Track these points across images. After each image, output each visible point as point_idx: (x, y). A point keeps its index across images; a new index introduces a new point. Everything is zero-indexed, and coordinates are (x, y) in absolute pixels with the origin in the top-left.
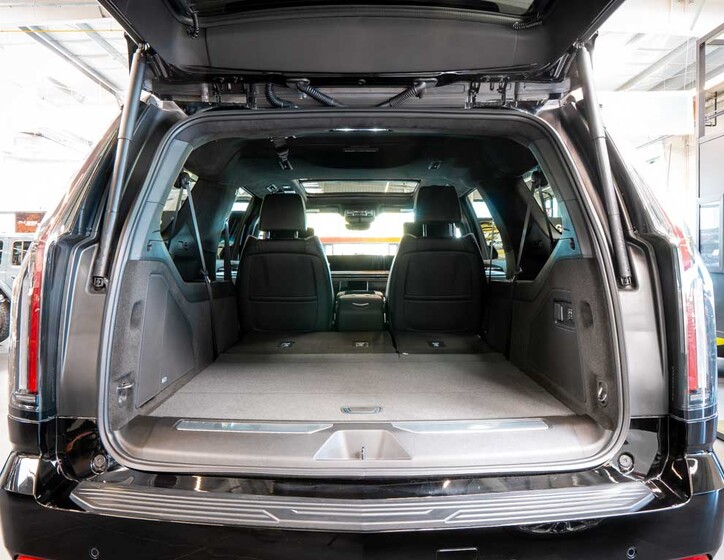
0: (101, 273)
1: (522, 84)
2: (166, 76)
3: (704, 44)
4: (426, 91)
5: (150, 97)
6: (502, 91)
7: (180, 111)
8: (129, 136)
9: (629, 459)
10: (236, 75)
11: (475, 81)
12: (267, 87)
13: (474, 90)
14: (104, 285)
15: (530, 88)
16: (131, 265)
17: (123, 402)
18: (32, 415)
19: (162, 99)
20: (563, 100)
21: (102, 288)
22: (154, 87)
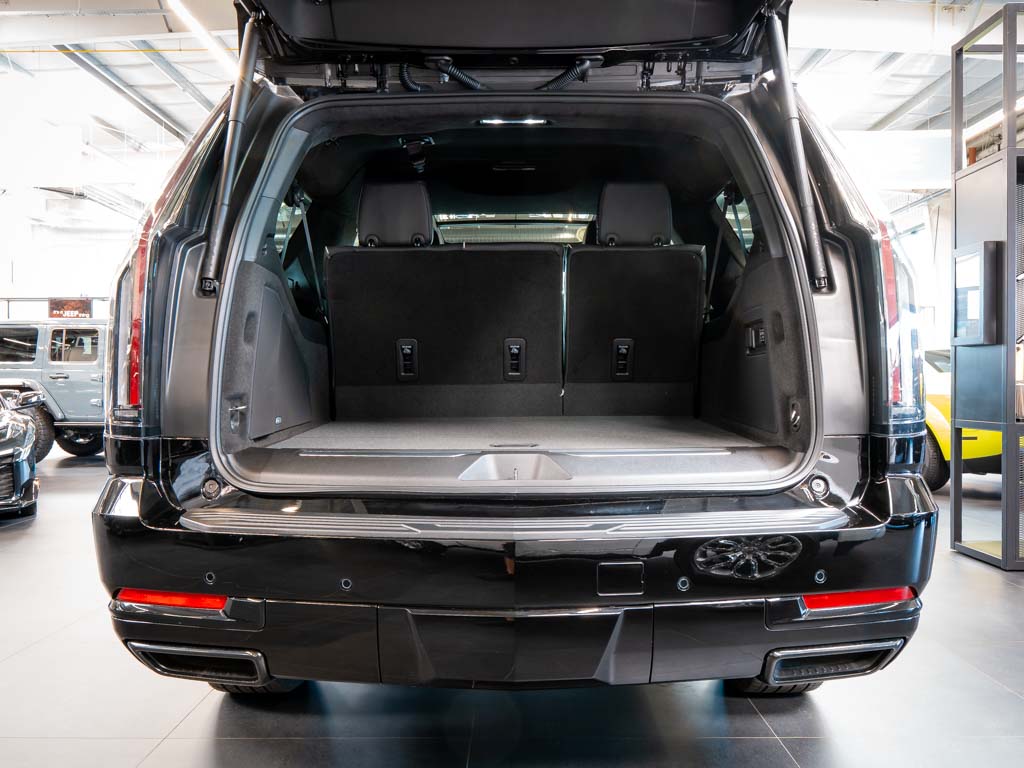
0: (211, 274)
1: (705, 65)
2: (282, 54)
3: (961, 50)
4: (590, 72)
5: (262, 81)
6: (682, 72)
7: (298, 98)
8: (241, 119)
9: (822, 482)
10: (365, 52)
11: (649, 61)
12: (401, 68)
13: (648, 72)
14: (215, 288)
15: (715, 69)
16: (244, 266)
17: (235, 427)
18: (135, 431)
19: (276, 83)
20: (754, 84)
21: (211, 292)
22: (266, 68)
